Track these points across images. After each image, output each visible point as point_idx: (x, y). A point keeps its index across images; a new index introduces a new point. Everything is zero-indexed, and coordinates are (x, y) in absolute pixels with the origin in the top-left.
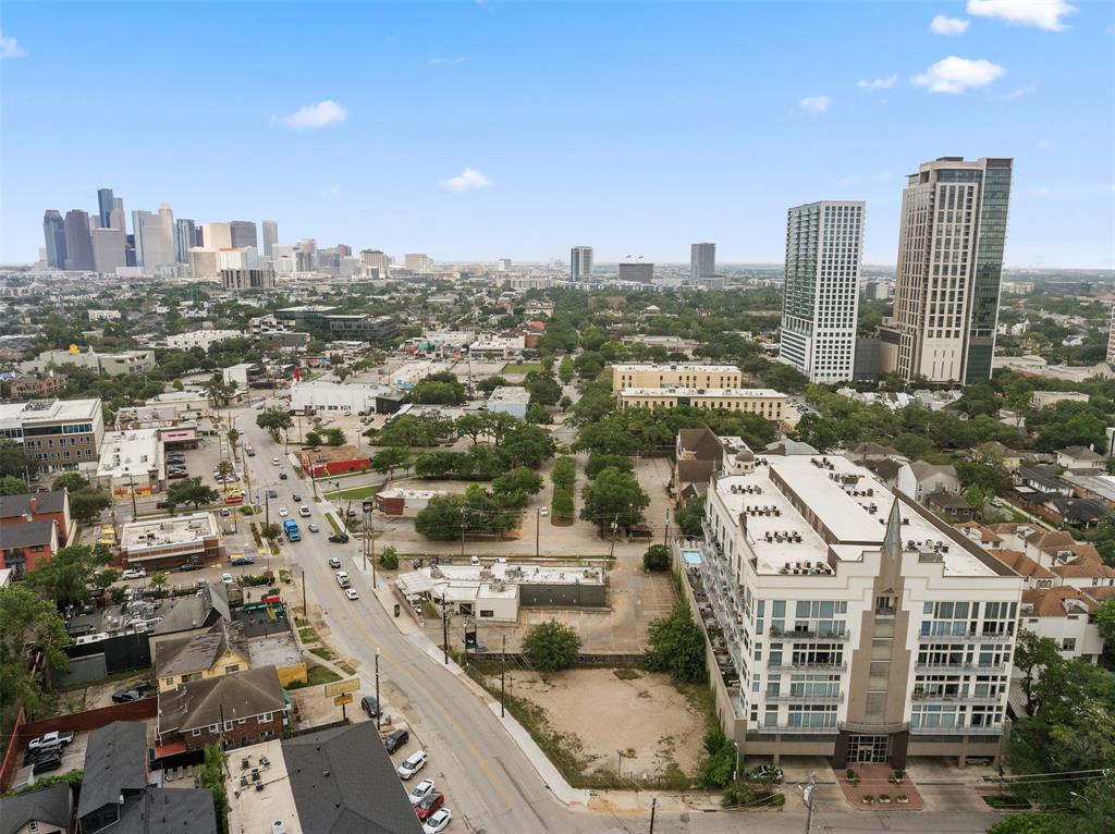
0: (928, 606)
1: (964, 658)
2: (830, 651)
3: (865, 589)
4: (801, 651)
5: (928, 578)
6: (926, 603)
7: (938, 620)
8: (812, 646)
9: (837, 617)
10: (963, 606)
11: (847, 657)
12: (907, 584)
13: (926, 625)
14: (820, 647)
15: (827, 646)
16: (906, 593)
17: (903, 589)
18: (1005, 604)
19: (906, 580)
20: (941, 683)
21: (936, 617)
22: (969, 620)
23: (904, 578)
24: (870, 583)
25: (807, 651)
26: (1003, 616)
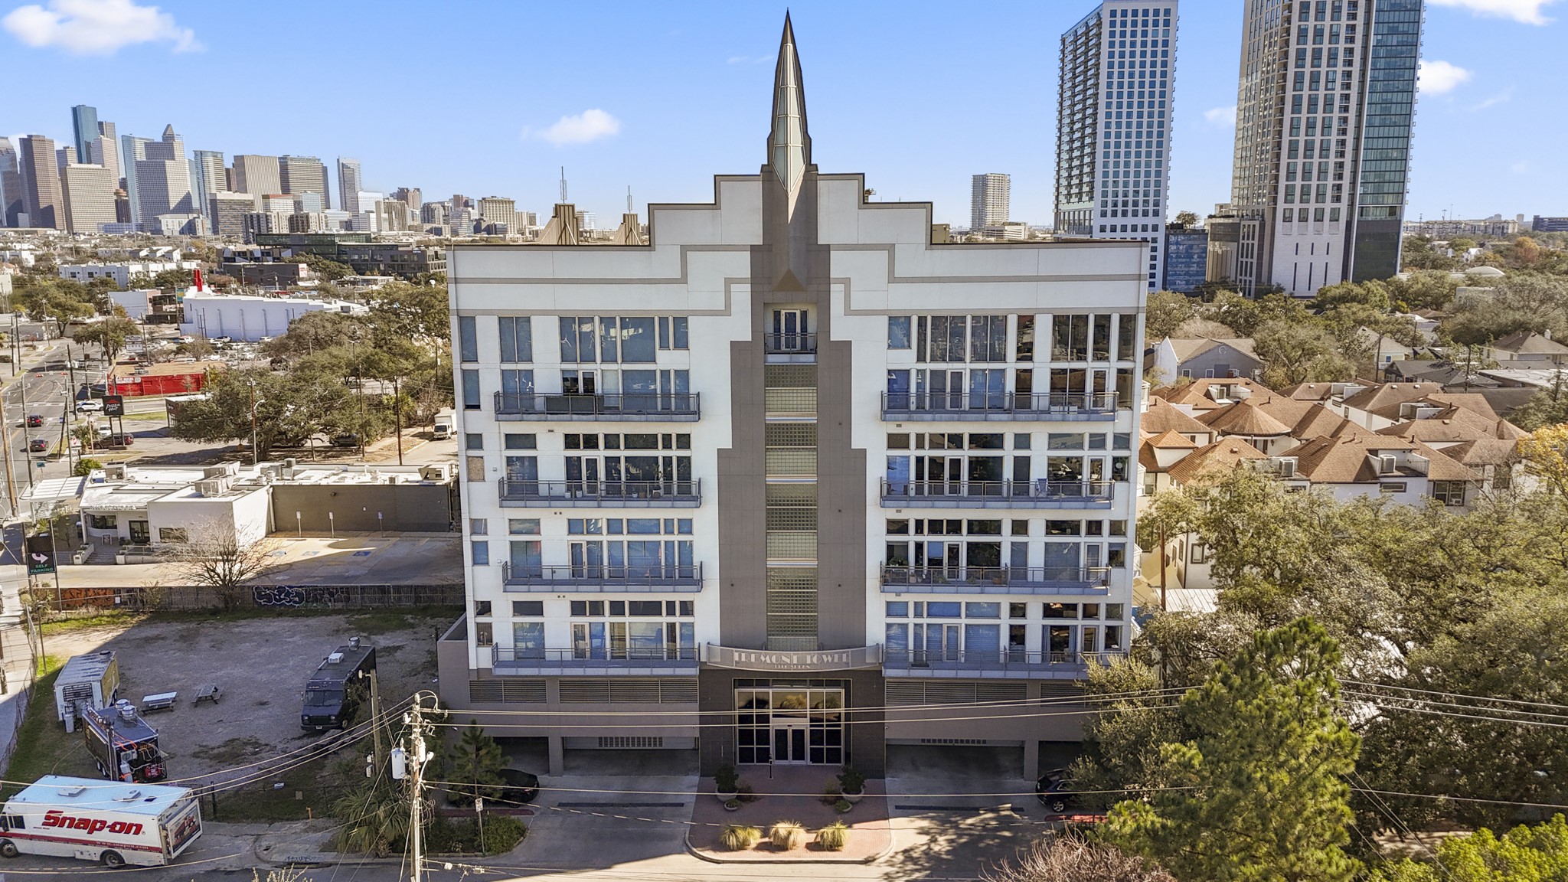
0: (898, 326)
1: (1008, 472)
2: (660, 453)
3: (729, 282)
4: (585, 454)
5: (890, 248)
6: (893, 321)
7: (929, 366)
8: (611, 441)
9: (667, 359)
10: (991, 326)
11: (705, 468)
12: (839, 265)
13: (897, 381)
14: (632, 441)
15: (649, 441)
16: (836, 292)
17: (827, 280)
18: (1102, 323)
19: (835, 256)
20: (953, 539)
21: (921, 358)
22: (1011, 366)
23: (827, 248)
24: (741, 265)
25: (600, 454)
26: (1101, 353)
